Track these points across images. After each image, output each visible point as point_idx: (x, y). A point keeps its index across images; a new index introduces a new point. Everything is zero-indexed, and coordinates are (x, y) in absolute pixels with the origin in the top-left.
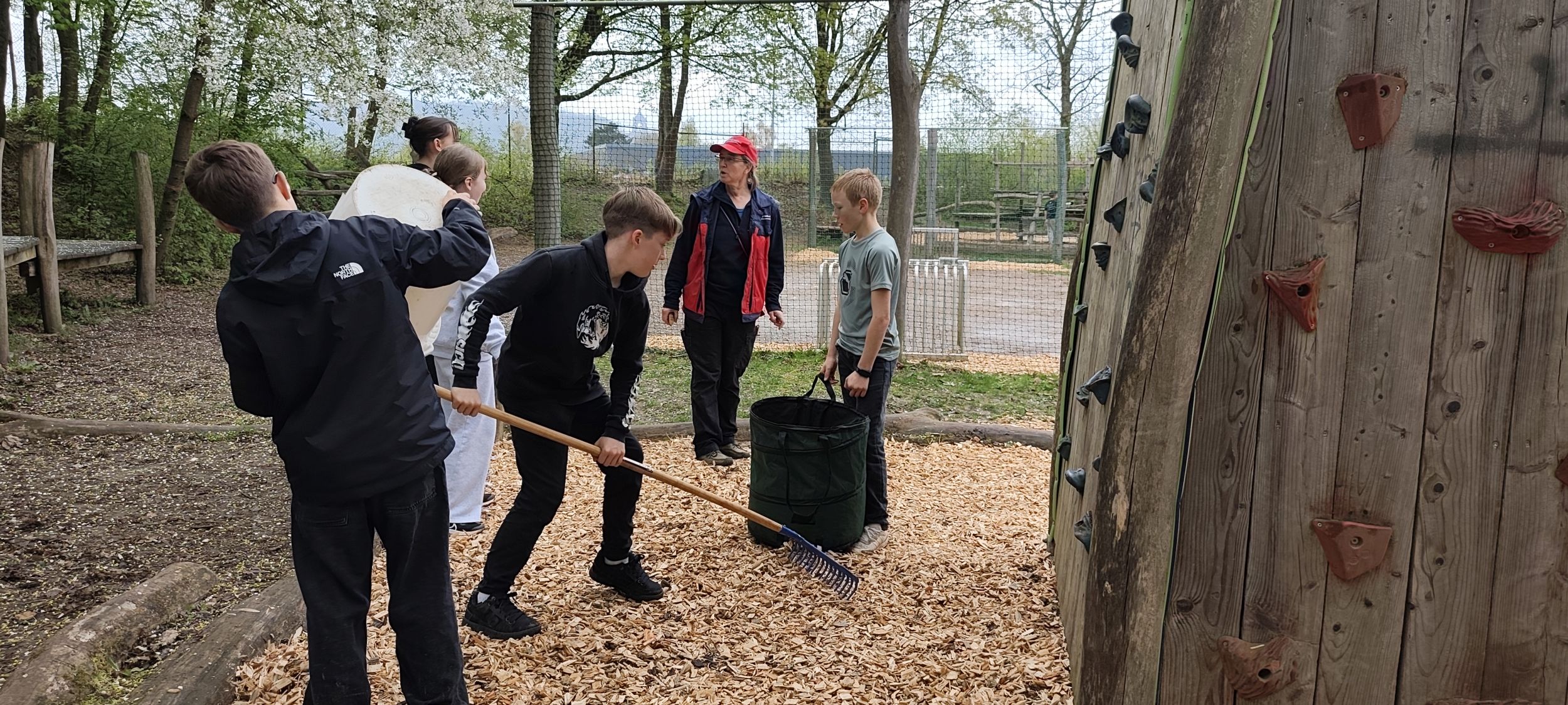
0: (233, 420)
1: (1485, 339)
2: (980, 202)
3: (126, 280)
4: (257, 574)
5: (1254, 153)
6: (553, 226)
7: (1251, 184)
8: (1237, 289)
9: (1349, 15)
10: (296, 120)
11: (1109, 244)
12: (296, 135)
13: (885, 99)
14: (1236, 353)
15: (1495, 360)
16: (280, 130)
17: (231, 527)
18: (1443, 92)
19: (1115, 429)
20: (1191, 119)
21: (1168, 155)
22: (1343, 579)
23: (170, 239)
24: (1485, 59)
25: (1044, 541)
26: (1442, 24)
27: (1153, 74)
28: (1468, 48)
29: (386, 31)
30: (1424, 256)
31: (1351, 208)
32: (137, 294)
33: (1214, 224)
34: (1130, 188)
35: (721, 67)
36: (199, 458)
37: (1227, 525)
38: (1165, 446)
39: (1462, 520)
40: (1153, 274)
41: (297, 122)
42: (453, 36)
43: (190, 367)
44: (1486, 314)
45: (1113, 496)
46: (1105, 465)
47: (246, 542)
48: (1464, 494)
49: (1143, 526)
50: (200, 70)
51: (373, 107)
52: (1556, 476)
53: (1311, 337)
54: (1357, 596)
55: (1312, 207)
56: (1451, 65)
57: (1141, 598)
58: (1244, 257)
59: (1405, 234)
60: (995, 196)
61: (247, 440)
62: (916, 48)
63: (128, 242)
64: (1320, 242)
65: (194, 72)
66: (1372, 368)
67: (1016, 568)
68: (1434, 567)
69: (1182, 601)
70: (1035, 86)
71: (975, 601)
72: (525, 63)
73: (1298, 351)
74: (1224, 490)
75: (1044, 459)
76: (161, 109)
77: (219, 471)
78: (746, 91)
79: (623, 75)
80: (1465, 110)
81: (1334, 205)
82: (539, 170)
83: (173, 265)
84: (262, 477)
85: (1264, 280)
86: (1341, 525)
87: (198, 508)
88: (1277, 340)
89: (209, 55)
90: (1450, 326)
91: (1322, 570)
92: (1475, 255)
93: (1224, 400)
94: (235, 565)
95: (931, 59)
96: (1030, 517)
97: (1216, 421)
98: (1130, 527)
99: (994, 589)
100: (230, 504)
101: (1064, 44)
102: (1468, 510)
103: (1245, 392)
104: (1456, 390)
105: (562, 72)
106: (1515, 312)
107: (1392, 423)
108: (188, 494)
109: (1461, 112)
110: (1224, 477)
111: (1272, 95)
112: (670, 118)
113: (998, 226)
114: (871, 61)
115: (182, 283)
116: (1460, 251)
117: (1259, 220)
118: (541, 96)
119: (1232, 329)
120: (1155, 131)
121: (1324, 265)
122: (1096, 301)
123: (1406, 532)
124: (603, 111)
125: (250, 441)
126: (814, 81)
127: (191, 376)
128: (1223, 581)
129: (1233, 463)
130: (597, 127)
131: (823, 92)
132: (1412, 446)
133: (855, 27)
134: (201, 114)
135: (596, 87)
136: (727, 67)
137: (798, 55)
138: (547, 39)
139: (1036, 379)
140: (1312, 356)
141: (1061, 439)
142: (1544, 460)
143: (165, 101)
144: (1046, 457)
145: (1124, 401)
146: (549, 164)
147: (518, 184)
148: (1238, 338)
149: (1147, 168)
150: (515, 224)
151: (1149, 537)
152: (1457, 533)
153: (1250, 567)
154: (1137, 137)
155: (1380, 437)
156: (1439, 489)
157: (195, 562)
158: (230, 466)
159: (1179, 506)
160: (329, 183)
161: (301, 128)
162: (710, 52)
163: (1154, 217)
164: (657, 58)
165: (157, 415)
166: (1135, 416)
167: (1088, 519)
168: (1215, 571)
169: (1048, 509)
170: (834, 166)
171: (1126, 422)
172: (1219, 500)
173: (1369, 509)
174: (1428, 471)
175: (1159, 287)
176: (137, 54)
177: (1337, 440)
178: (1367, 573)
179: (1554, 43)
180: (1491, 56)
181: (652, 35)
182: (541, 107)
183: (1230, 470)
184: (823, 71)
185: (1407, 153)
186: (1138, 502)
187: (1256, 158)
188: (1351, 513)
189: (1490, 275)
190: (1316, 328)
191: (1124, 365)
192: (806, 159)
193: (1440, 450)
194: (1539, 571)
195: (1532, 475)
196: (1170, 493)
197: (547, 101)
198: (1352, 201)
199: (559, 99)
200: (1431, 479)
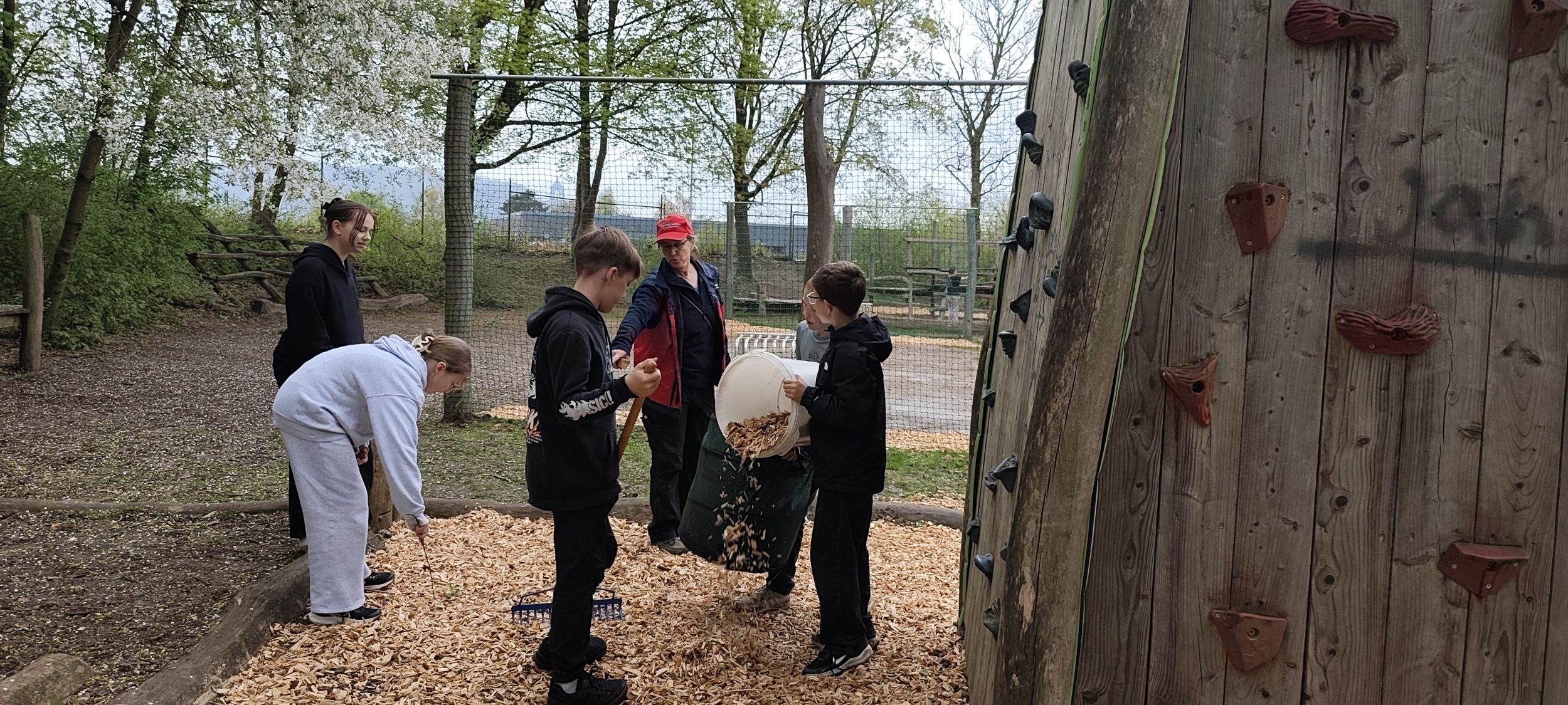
0: (117, 496)
1: (1368, 436)
2: (892, 277)
3: (10, 345)
4: (135, 665)
5: (1149, 255)
6: (464, 297)
7: (1147, 284)
8: (1135, 384)
9: (1235, 127)
10: (200, 183)
11: (1015, 333)
12: (199, 198)
13: (800, 175)
14: (1136, 446)
15: (1378, 456)
16: (183, 192)
17: (109, 613)
18: (1324, 202)
19: (1021, 520)
20: (1090, 222)
21: (1068, 254)
22: (1242, 671)
23: (59, 303)
24: (1362, 171)
25: (954, 624)
26: (1322, 138)
27: (1055, 171)
28: (1346, 160)
29: (298, 96)
30: (1310, 356)
31: (1241, 309)
32: (20, 359)
33: (1113, 322)
34: (1035, 280)
35: (640, 140)
36: (79, 537)
37: (1129, 615)
38: (1069, 538)
39: (1352, 611)
40: (1056, 369)
41: (201, 185)
42: (367, 102)
43: (74, 439)
44: (1369, 412)
45: (1019, 587)
46: (1012, 554)
47: (125, 630)
48: (1353, 586)
49: (1048, 619)
50: (99, 132)
51: (281, 173)
52: (1439, 569)
53: (1206, 432)
54: (1255, 686)
55: (1205, 307)
56: (1330, 177)
57: (1047, 691)
58: (1142, 354)
59: (1292, 335)
60: (908, 271)
61: (131, 519)
62: (831, 128)
63: (13, 306)
64: (1212, 341)
65: (94, 133)
66: (1264, 462)
67: (926, 653)
68: (1326, 658)
69: (1088, 692)
70: (946, 166)
71: (886, 687)
72: (441, 131)
73: (1194, 445)
74: (1127, 580)
75: (955, 538)
76: (58, 168)
77: (99, 551)
78: (665, 165)
79: (540, 146)
80: (1345, 219)
81: (1225, 306)
82: (452, 241)
83: (61, 330)
84: (146, 559)
85: (1161, 376)
86: (1238, 616)
87: (75, 592)
88: (1174, 434)
89: (111, 116)
90: (1336, 423)
91: (1221, 661)
92: (1357, 356)
93: (1125, 493)
94: (112, 656)
95: (846, 138)
96: (941, 599)
97: (1117, 513)
98: (1037, 618)
99: (905, 676)
100: (109, 588)
101: (974, 128)
102: (1357, 602)
103: (1145, 485)
104: (1343, 485)
105: (479, 141)
106: (1395, 408)
107: (1285, 516)
108: (64, 576)
109: (1340, 220)
110: (1126, 568)
111: (1166, 201)
112: (587, 188)
113: (910, 300)
114: (787, 141)
115: (70, 348)
116: (1343, 351)
117: (1154, 318)
118: (456, 167)
119: (1132, 423)
120: (1058, 228)
121: (1217, 363)
122: (1003, 387)
123: (1300, 623)
124: (519, 177)
125: (134, 520)
126: (732, 156)
127: (75, 448)
128: (1127, 672)
129: (1135, 556)
130: (512, 194)
131: (741, 167)
132: (1302, 540)
133: (773, 105)
134: (98, 175)
135: (513, 156)
136: (647, 141)
137: (716, 130)
138: (464, 110)
139: (947, 456)
140: (1207, 450)
141: (971, 523)
142: (1427, 553)
143: (61, 160)
144: (957, 535)
145: (1029, 492)
146: (462, 235)
147: (431, 249)
148: (1138, 432)
149: (1051, 263)
150: (426, 290)
151: (1055, 629)
152: (1348, 624)
153: (1153, 658)
154: (1040, 233)
155: (1273, 530)
156: (1330, 580)
157: (68, 653)
158: (111, 546)
159: (1084, 597)
160: (231, 246)
161: (204, 191)
162: (628, 125)
163: (1057, 314)
164: (576, 129)
165: (36, 490)
166: (1040, 507)
167: (997, 606)
168: (1118, 662)
169: (958, 590)
170: (751, 236)
171: (1032, 513)
172: (1121, 590)
173: (1264, 600)
174: (1319, 563)
175: (1062, 381)
176: (32, 112)
177: (1233, 532)
178: (1264, 665)
179: (1424, 157)
180: (1367, 168)
181: (571, 106)
182: (456, 178)
183: (1131, 561)
184: (741, 146)
185: (1292, 257)
186: (1044, 593)
187: (1151, 259)
188: (1247, 604)
189: (1372, 374)
190: (1210, 424)
191: (1029, 458)
192: (723, 230)
193: (1329, 543)
194: (1424, 662)
195: (1416, 567)
196: (1074, 584)
197: (462, 173)
198: (1242, 302)
199: (475, 167)
200: (1322, 570)
